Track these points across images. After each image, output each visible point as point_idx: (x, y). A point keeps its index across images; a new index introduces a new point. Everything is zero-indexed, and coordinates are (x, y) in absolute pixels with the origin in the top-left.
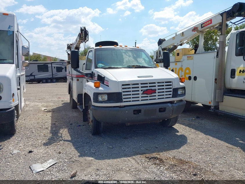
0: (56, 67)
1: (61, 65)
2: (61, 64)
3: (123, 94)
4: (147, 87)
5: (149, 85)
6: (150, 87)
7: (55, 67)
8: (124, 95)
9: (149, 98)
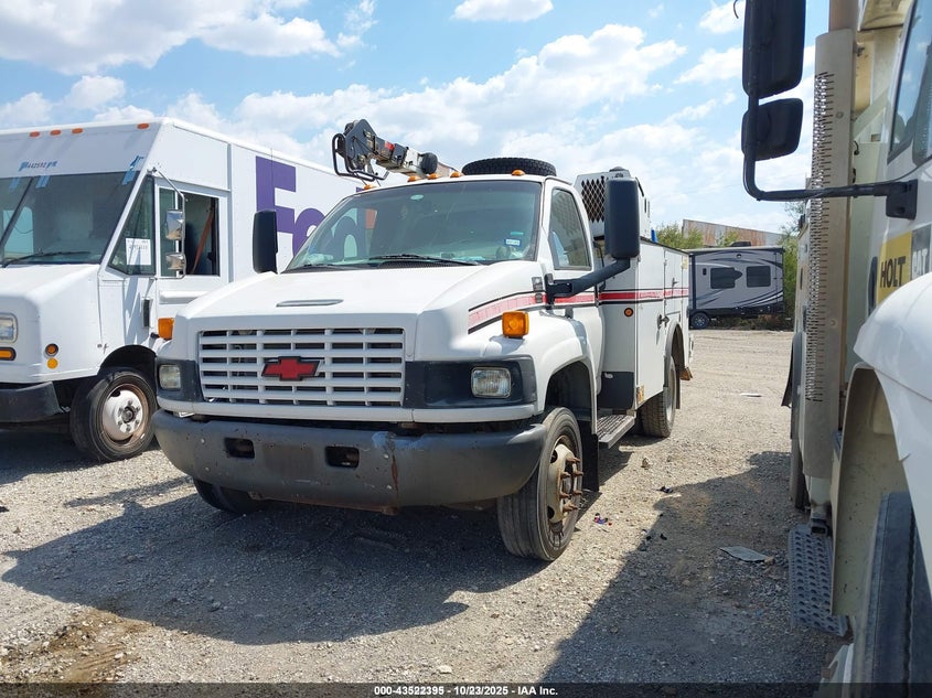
0: (712, 270)
1: (730, 260)
2: (734, 256)
3: (204, 367)
4: (287, 346)
5: (293, 339)
6: (299, 346)
7: (705, 272)
8: (207, 374)
9: (295, 396)
